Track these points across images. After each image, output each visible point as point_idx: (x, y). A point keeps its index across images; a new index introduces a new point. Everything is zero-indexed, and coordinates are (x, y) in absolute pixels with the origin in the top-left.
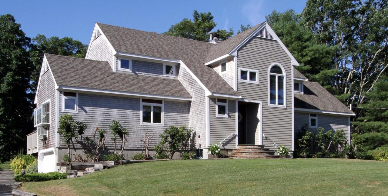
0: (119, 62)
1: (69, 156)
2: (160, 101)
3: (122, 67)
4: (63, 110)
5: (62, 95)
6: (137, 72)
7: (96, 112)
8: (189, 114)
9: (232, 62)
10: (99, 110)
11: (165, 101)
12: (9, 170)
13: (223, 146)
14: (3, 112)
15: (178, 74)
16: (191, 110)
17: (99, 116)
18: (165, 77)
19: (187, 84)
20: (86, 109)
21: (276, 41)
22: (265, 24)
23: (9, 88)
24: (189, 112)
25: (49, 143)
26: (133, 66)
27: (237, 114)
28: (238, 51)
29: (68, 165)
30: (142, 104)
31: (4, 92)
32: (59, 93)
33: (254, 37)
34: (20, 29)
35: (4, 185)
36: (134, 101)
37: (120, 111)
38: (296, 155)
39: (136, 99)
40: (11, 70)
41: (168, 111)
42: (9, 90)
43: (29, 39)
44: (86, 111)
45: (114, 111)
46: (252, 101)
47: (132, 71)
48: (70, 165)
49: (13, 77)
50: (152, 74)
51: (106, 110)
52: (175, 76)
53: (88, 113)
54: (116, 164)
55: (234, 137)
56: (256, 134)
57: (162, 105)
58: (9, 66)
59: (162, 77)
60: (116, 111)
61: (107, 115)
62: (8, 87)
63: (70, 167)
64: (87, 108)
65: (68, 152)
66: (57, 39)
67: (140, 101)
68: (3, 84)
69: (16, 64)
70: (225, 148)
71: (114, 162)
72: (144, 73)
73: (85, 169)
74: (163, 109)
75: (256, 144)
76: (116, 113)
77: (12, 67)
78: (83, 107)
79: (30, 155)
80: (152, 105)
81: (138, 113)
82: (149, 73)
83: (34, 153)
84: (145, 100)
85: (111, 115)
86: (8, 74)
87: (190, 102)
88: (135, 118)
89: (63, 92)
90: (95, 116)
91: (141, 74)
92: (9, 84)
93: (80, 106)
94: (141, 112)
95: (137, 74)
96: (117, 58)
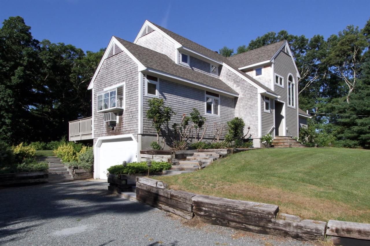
0: (181, 56)
1: (158, 143)
2: (217, 95)
3: (183, 60)
4: (146, 94)
5: (146, 78)
6: (193, 68)
7: (173, 99)
8: (235, 108)
9: (269, 68)
10: (176, 98)
11: (220, 95)
12: (53, 157)
14: (13, 102)
15: (220, 75)
16: (237, 105)
17: (176, 104)
18: (212, 76)
19: (232, 83)
20: (165, 95)
21: (290, 56)
23: (21, 81)
24: (235, 107)
25: (121, 129)
26: (191, 61)
27: (274, 110)
28: (274, 59)
29: (173, 153)
30: (206, 96)
31: (15, 84)
32: (143, 75)
33: (281, 51)
34: (30, 31)
35: (55, 173)
36: (201, 92)
37: (191, 101)
40: (21, 65)
41: (223, 104)
42: (21, 82)
43: (38, 42)
44: (165, 98)
45: (187, 100)
46: (281, 101)
47: (190, 66)
48: (174, 153)
49: (24, 71)
50: (203, 71)
51: (181, 99)
52: (217, 76)
53: (167, 100)
54: (228, 152)
55: (273, 130)
56: (279, 127)
57: (219, 99)
58: (20, 62)
59: (210, 75)
60: (188, 100)
61: (182, 103)
62: (20, 79)
63: (174, 155)
65: (158, 139)
66: (63, 45)
67: (204, 92)
68: (14, 77)
69: (28, 61)
71: (227, 150)
72: (198, 69)
73: (186, 158)
74: (219, 102)
75: (279, 136)
76: (188, 102)
77: (23, 63)
78: (163, 93)
79: (74, 141)
80: (213, 98)
81: (203, 104)
82: (201, 70)
83: (82, 139)
84: (207, 93)
85: (185, 103)
86: (19, 68)
87: (237, 98)
88: (201, 109)
89: (146, 76)
90: (173, 103)
91: (196, 70)
92: (20, 77)
93: (161, 92)
94: (205, 103)
95: (193, 69)
96: (179, 52)
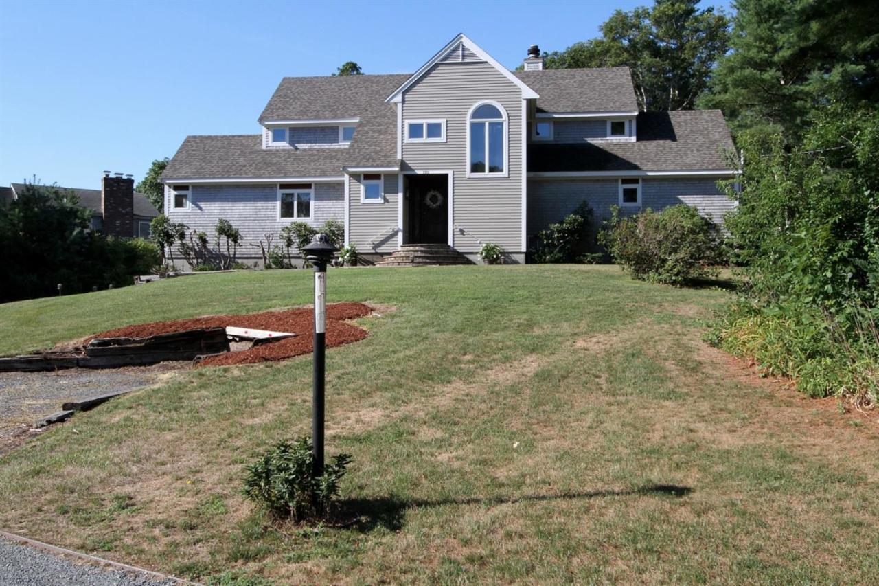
0: (272, 134)
2: (308, 186)
3: (275, 140)
4: (172, 209)
5: (172, 190)
6: (297, 145)
7: (215, 208)
10: (218, 205)
11: (315, 184)
13: (374, 248)
17: (218, 214)
18: (342, 147)
20: (201, 206)
21: (486, 62)
22: (461, 37)
26: (292, 137)
27: (400, 196)
28: (404, 94)
30: (280, 192)
32: (168, 188)
33: (437, 65)
36: (269, 188)
37: (248, 205)
38: (531, 258)
39: (272, 186)
41: (322, 199)
44: (200, 209)
45: (239, 205)
46: (431, 172)
47: (290, 144)
50: (320, 144)
51: (228, 205)
53: (204, 211)
55: (396, 233)
57: (312, 191)
59: (337, 147)
60: (242, 205)
64: (202, 204)
67: (276, 187)
70: (378, 251)
72: (308, 145)
74: (312, 196)
76: (241, 208)
78: (198, 203)
80: (296, 192)
81: (274, 204)
82: (315, 143)
84: (283, 186)
85: (235, 211)
88: (269, 213)
89: (172, 187)
90: (213, 214)
91: (303, 146)
93: (194, 203)
94: (278, 204)
95: (295, 147)
96: (267, 129)
